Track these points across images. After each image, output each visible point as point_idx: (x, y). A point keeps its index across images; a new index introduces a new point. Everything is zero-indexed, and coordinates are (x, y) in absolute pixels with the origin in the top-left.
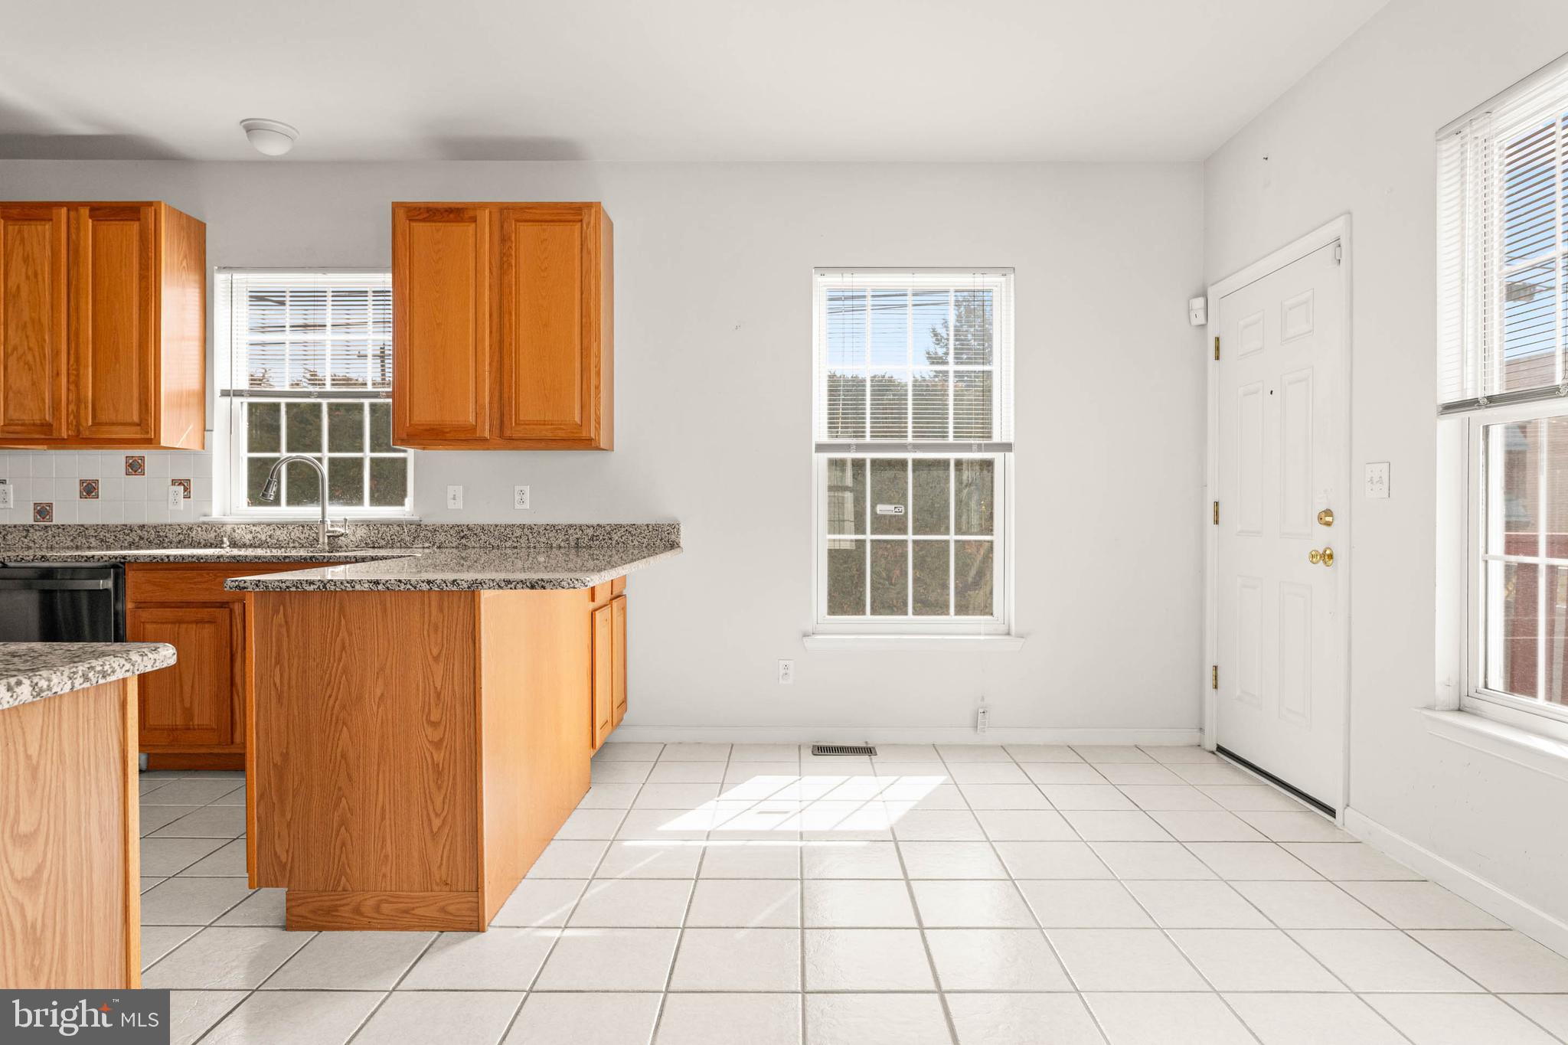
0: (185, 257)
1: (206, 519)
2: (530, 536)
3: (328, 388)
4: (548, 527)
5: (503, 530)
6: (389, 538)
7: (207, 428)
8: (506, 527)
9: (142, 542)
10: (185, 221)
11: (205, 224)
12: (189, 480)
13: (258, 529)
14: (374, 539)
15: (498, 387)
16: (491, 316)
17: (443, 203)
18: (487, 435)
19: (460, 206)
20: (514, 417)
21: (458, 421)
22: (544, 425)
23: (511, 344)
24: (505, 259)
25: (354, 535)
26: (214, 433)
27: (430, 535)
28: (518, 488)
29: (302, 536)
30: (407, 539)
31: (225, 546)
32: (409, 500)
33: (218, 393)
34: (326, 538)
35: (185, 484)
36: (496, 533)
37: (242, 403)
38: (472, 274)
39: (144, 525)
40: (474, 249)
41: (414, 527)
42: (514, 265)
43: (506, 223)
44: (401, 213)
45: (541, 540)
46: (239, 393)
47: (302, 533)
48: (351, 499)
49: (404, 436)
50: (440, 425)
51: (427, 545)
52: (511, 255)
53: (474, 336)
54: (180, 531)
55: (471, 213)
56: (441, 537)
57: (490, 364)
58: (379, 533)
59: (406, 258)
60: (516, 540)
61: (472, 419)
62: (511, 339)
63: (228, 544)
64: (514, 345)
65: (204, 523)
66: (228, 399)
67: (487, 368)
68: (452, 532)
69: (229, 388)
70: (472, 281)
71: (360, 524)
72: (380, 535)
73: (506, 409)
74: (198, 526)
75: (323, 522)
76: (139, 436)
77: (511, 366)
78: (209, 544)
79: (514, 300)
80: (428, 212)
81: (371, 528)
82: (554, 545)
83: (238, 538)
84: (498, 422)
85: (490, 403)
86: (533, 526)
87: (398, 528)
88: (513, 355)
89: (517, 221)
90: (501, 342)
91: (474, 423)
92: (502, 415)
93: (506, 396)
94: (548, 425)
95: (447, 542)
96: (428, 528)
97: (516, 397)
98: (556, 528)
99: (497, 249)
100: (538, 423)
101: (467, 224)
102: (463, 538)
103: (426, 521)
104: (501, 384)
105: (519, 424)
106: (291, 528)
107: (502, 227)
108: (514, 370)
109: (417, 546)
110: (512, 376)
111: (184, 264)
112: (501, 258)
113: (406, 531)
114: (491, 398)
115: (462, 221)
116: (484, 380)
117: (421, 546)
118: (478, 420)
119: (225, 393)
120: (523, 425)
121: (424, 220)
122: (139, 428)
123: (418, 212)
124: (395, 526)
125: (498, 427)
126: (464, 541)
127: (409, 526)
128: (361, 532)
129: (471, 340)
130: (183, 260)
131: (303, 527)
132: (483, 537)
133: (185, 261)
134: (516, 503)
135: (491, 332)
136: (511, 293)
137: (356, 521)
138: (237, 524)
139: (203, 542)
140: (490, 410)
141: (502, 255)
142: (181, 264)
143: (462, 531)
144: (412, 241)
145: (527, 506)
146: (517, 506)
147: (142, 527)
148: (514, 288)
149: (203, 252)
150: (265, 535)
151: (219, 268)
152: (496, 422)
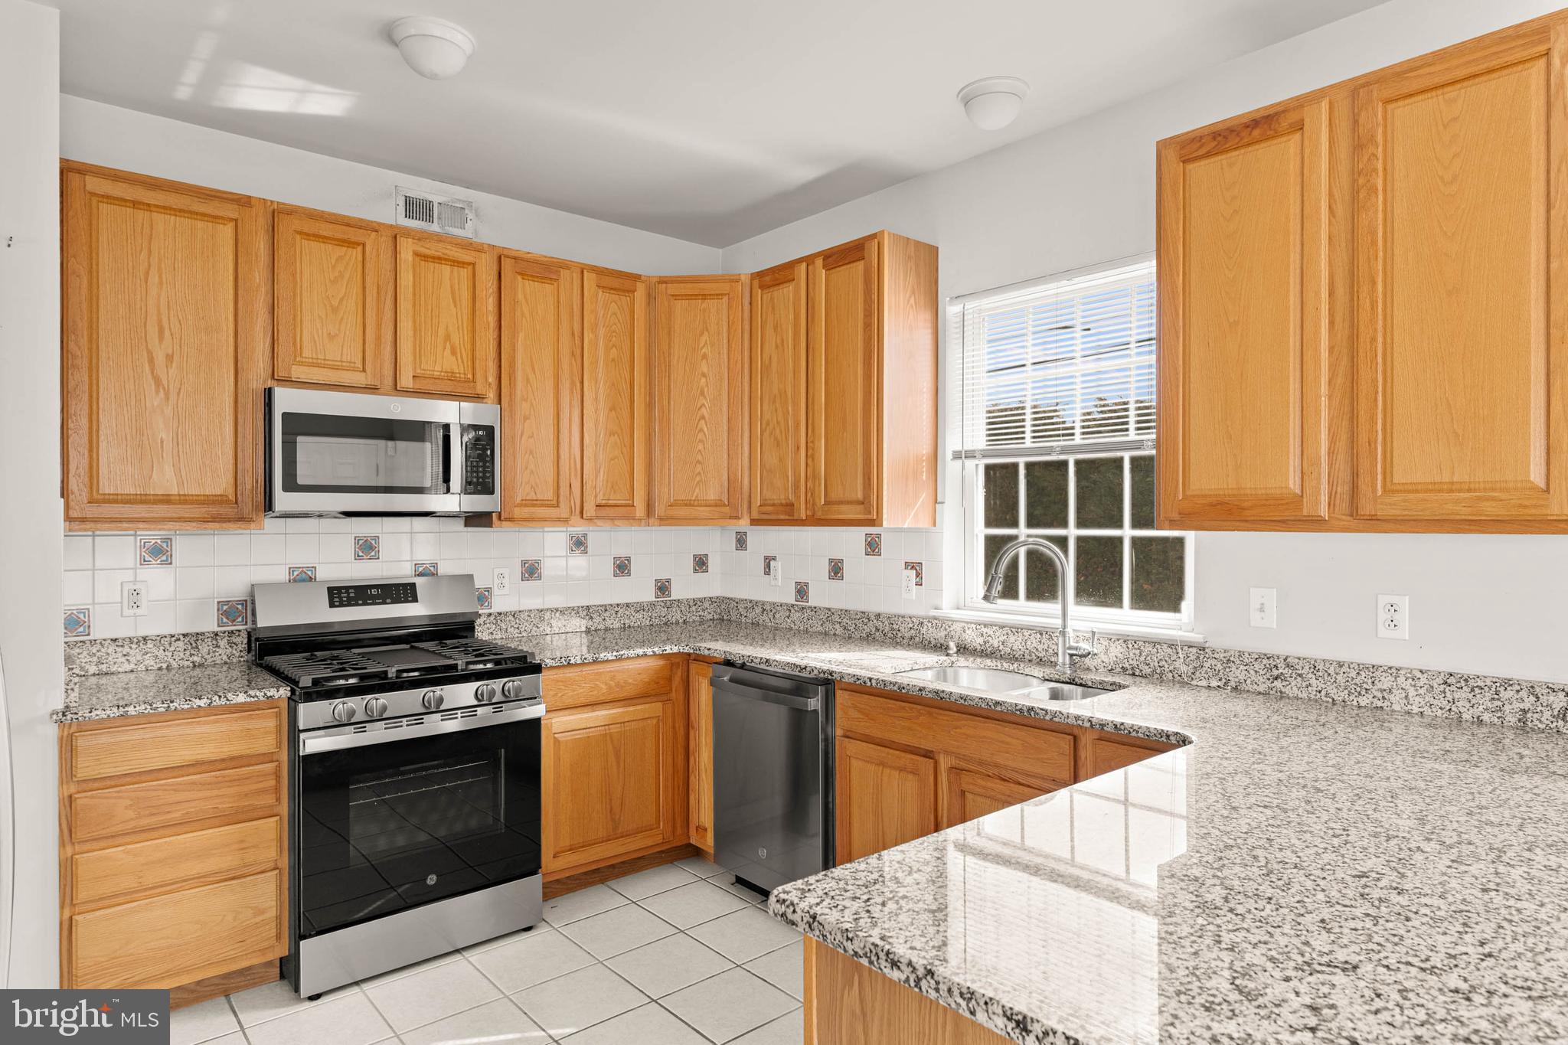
0: (913, 293)
1: (933, 613)
2: (1412, 692)
3: (1078, 440)
4: (1452, 680)
5: (1353, 674)
6: (1156, 664)
7: (939, 500)
8: (1361, 668)
9: (877, 634)
10: (913, 249)
11: (937, 248)
12: (921, 563)
13: (989, 631)
14: (1135, 663)
15: (1345, 423)
16: (1331, 293)
17: (1243, 116)
18: (1324, 511)
19: (1271, 111)
20: (1380, 477)
21: (1266, 488)
22: (1451, 491)
23: (1374, 340)
24: (1361, 181)
25: (1106, 653)
26: (945, 505)
27: (1219, 666)
28: (1384, 600)
29: (1040, 647)
30: (1184, 668)
31: (951, 652)
32: (1187, 605)
33: (949, 456)
34: (1068, 657)
35: (915, 567)
36: (1340, 678)
37: (977, 465)
38: (1294, 226)
39: (879, 614)
40: (1299, 180)
41: (1194, 650)
42: (1380, 187)
43: (1363, 113)
44: (1171, 155)
45: (1435, 702)
46: (970, 455)
47: (1040, 642)
48: (1105, 596)
49: (1175, 516)
50: (1234, 495)
51: (1214, 683)
52: (1375, 170)
53: (1298, 337)
54: (911, 625)
55: (1293, 117)
56: (1237, 674)
57: (1330, 382)
58: (1141, 655)
59: (1177, 223)
60: (1379, 695)
61: (1293, 484)
62: (1376, 330)
63: (955, 650)
64: (1380, 339)
65: (935, 618)
66: (959, 463)
67: (1324, 389)
68: (1257, 668)
69: (961, 449)
70: (1295, 238)
71: (1114, 638)
72: (1142, 658)
73: (1364, 465)
74: (929, 622)
75: (1063, 633)
76: (861, 517)
77: (1375, 381)
78: (939, 645)
79: (1381, 254)
80: (1214, 138)
81: (1130, 646)
82: (1465, 716)
83: (969, 641)
84: (1347, 488)
85: (1331, 452)
86: (1419, 675)
87: (1169, 651)
88: (1380, 360)
89: (1387, 102)
90: (1353, 337)
91: (1298, 491)
92: (1355, 475)
93: (1363, 438)
94: (1460, 491)
95: (1248, 682)
96: (1216, 656)
97: (1384, 438)
98: (1472, 683)
99: (1344, 168)
100: (1435, 488)
101: (1284, 139)
102: (1276, 678)
103: (1215, 643)
104: (1353, 417)
105: (1393, 491)
106: (1026, 634)
107: (1356, 122)
108: (1380, 389)
109: (1199, 684)
110: (1376, 400)
111: (912, 301)
112: (1354, 181)
113: (1181, 656)
114: (1332, 442)
115: (1277, 135)
116: (1318, 413)
117: (1204, 683)
118: (1306, 484)
119: (957, 456)
120: (1398, 491)
121: (1208, 155)
122: (862, 506)
123: (1198, 144)
124: (1165, 646)
125: (1346, 497)
126: (1278, 684)
127: (1186, 648)
128: (1117, 651)
129: (1293, 342)
130: (910, 297)
131: (1041, 634)
132: (1313, 681)
133: (913, 298)
134: (1380, 626)
135: (1332, 323)
136: (1374, 243)
137: (1109, 634)
138: (967, 623)
139: (933, 642)
140: (1330, 465)
141: (1355, 174)
142: (909, 301)
143: (1276, 667)
144: (1187, 196)
145: (1404, 632)
146: (1383, 632)
147: (878, 616)
148: (1380, 234)
149: (934, 282)
150: (998, 640)
151: (951, 298)
152: (1343, 489)
